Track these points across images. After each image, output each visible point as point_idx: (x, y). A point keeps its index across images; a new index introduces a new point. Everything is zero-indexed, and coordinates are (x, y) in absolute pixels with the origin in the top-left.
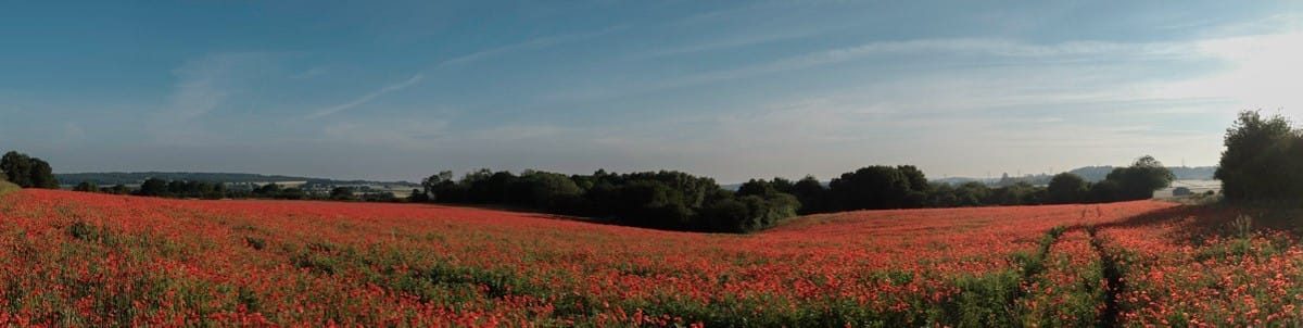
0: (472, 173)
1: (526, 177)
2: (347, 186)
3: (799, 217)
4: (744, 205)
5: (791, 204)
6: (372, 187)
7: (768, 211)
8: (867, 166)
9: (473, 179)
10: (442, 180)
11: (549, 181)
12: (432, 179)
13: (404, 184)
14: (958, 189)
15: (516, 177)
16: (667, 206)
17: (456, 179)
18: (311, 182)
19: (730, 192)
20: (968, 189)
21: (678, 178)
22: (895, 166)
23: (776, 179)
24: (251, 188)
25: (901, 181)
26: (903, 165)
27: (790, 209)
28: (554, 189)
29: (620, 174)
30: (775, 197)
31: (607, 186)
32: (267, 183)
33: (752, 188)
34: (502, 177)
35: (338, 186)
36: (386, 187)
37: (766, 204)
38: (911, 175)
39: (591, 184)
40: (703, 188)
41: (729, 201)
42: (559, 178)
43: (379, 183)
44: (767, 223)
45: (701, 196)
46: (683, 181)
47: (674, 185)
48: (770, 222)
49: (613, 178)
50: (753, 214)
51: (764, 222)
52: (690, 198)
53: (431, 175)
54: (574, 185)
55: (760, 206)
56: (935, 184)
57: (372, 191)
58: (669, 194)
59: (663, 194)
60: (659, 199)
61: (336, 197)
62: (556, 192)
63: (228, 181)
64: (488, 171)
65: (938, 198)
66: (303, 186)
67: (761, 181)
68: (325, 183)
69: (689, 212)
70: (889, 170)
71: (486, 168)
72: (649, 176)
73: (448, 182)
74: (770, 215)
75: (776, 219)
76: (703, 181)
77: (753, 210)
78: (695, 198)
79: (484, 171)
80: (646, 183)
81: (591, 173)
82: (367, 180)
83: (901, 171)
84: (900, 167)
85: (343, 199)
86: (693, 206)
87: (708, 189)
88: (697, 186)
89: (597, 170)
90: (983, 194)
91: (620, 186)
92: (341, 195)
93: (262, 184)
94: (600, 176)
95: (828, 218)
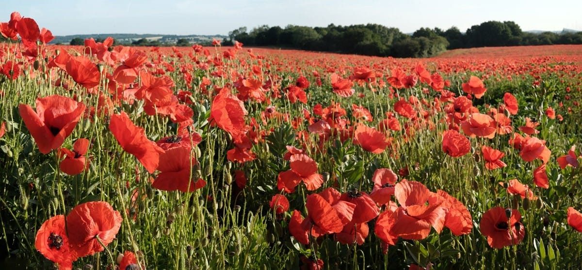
0: (257, 28)
1: (290, 29)
2: (186, 38)
3: (449, 51)
4: (417, 43)
5: (444, 43)
6: (201, 39)
7: (432, 47)
8: (487, 21)
9: (258, 32)
10: (240, 32)
11: (302, 31)
12: (235, 31)
13: (218, 36)
14: (540, 35)
15: (282, 30)
16: (372, 43)
17: (248, 31)
18: (165, 37)
19: (408, 36)
20: (546, 35)
21: (377, 28)
22: (502, 22)
23: (436, 29)
24: (131, 42)
25: (506, 31)
26: (507, 21)
27: (443, 46)
28: (305, 36)
29: (343, 26)
30: (436, 38)
31: (335, 33)
32: (141, 39)
33: (422, 33)
34: (275, 30)
35: (181, 38)
36: (209, 38)
37: (431, 43)
38: (512, 27)
39: (326, 32)
40: (392, 34)
41: (409, 40)
42: (307, 29)
43: (205, 36)
44: (431, 54)
45: (391, 39)
46: (380, 29)
47: (375, 32)
48: (433, 53)
49: (339, 29)
50: (422, 48)
51: (430, 53)
52: (385, 39)
53: (234, 30)
54: (315, 33)
55: (427, 43)
56: (525, 33)
57: (201, 41)
58: (373, 36)
59: (370, 36)
60: (367, 39)
61: (179, 45)
62: (307, 37)
63: (120, 38)
64: (267, 26)
65: (528, 41)
66: (160, 39)
67: (427, 29)
68: (173, 37)
69: (384, 47)
70: (499, 23)
71: (266, 25)
72: (361, 27)
73: (245, 34)
74: (433, 49)
75: (437, 51)
76: (392, 30)
77: (423, 45)
78: (387, 40)
79: (264, 26)
80: (360, 30)
81: (326, 26)
82: (197, 35)
83: (506, 25)
84: (505, 22)
85: (184, 45)
86: (386, 44)
87: (395, 35)
88: (388, 32)
89: (330, 24)
90: (554, 38)
91: (343, 32)
92: (182, 43)
93: (137, 40)
94: (332, 27)
95: (466, 52)
